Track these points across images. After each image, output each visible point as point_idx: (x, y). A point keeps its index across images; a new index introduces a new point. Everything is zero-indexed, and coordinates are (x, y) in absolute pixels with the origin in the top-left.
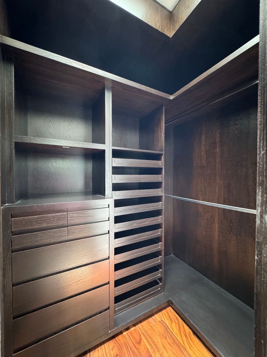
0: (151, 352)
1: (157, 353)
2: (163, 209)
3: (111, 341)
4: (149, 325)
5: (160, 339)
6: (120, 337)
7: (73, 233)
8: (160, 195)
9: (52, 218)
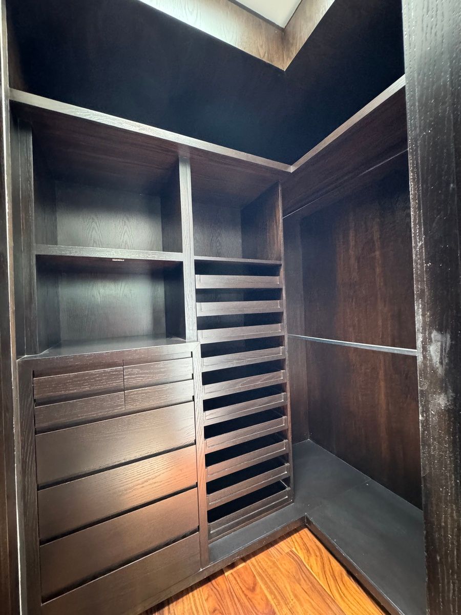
0: (273, 604)
1: (284, 606)
2: (287, 358)
3: (204, 587)
4: (269, 559)
5: (290, 584)
6: (220, 579)
7: (134, 400)
8: (280, 335)
9: (98, 377)
